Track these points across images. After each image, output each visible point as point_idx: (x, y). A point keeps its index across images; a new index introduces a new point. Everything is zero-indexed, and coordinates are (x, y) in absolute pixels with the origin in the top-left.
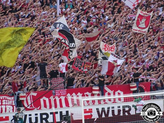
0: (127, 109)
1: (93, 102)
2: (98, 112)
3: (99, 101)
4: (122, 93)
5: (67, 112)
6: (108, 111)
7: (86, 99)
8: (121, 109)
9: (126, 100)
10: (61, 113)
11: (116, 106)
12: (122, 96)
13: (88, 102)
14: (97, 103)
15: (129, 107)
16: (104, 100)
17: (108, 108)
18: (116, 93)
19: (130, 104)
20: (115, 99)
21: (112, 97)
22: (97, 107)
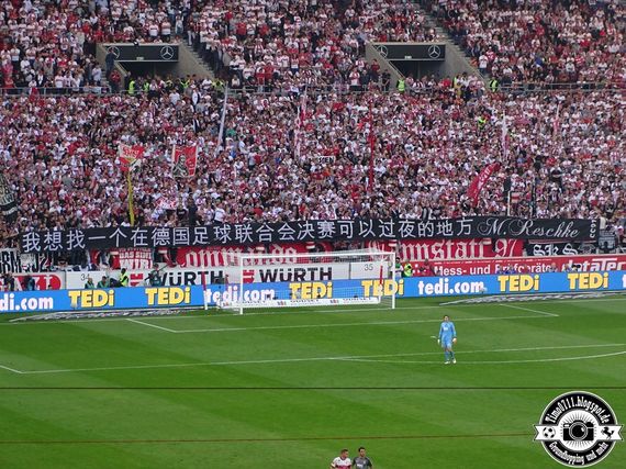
0: (300, 273)
1: (256, 260)
2: (262, 275)
3: (264, 260)
4: (294, 251)
5: (221, 272)
6: (275, 274)
7: (246, 256)
8: (293, 272)
9: (300, 261)
10: (212, 273)
11: (285, 268)
12: (295, 255)
13: (249, 260)
14: (260, 262)
15: (303, 270)
16: (271, 260)
17: (276, 270)
18: (287, 251)
19: (305, 266)
20: (284, 259)
21: (281, 256)
22: (261, 268)
